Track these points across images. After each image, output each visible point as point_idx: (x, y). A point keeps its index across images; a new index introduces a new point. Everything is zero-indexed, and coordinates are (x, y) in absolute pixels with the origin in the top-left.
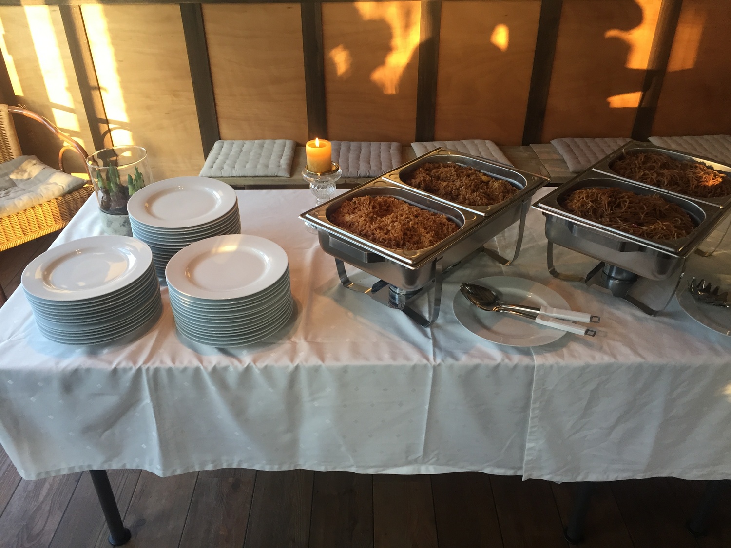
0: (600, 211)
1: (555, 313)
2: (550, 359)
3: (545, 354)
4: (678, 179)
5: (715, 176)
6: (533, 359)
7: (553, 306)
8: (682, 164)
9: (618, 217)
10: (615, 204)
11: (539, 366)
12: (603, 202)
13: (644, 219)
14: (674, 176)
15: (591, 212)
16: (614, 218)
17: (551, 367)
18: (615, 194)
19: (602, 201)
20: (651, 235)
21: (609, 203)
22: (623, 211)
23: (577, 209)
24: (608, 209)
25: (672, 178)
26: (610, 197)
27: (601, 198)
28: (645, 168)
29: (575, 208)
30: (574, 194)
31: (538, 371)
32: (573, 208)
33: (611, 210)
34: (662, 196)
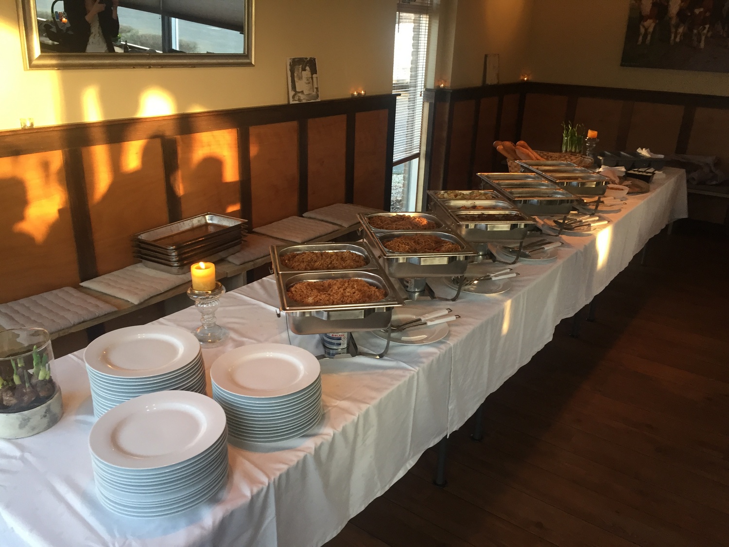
2: (454, 340)
3: (450, 338)
6: (449, 344)
11: (454, 346)
17: (458, 343)
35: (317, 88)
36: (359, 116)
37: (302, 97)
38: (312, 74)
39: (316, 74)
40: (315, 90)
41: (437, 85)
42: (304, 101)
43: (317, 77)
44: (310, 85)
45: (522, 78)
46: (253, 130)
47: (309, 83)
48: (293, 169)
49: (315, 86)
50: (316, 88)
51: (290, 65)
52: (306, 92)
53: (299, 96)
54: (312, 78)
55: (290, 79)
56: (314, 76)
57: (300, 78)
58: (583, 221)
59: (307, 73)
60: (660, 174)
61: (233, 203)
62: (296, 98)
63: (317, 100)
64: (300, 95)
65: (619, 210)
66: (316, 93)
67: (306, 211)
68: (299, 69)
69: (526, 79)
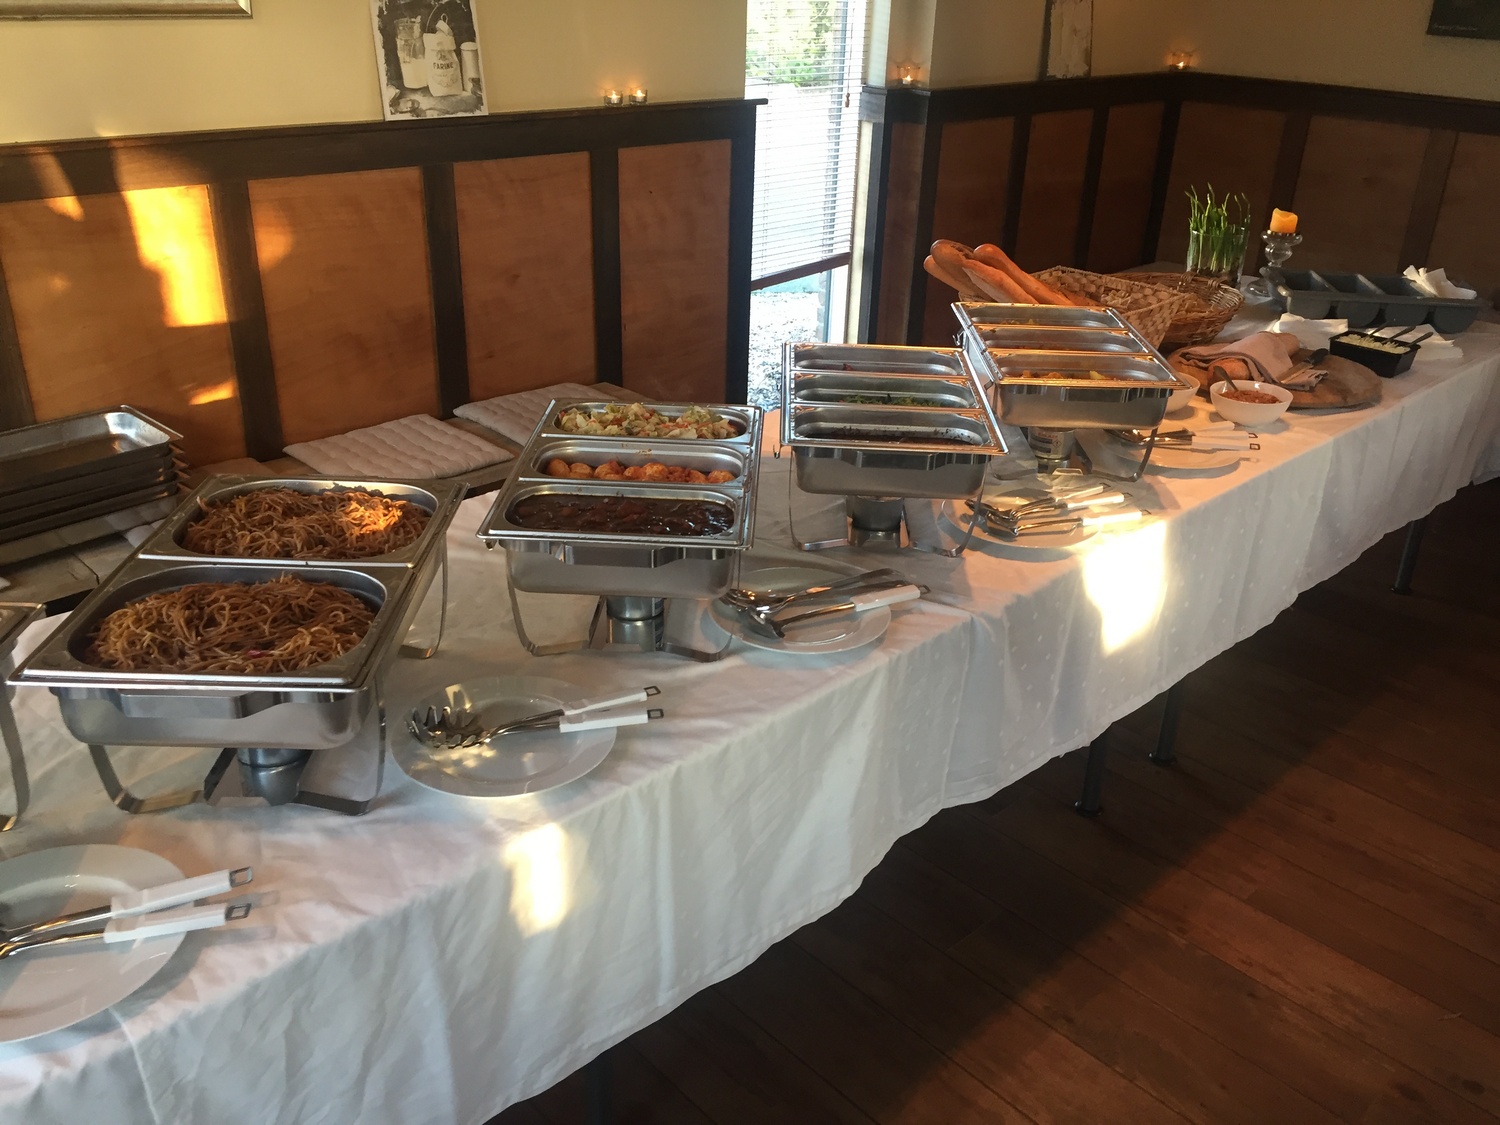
0: (175, 645)
1: (149, 901)
2: (164, 1013)
3: (151, 1008)
4: (322, 531)
5: (387, 507)
6: (122, 1036)
7: (141, 886)
8: (323, 499)
9: (217, 646)
10: (201, 619)
11: (143, 1043)
12: (176, 623)
13: (271, 634)
14: (313, 527)
15: (156, 651)
16: (208, 649)
17: (173, 1031)
18: (196, 599)
19: (172, 621)
20: (292, 662)
21: (189, 622)
22: (223, 627)
23: (121, 656)
24: (191, 636)
25: (309, 533)
26: (188, 607)
27: (169, 616)
28: (254, 526)
29: (116, 654)
30: (108, 623)
31: (146, 1055)
32: (111, 655)
33: (197, 636)
34: (297, 576)
35: (476, 82)
36: (629, 158)
37: (424, 103)
38: (458, 44)
39: (473, 40)
40: (470, 86)
41: (895, 76)
42: (431, 115)
43: (475, 52)
44: (454, 71)
45: (1170, 61)
46: (263, 193)
47: (448, 66)
48: (416, 293)
49: (470, 73)
50: (473, 80)
51: (381, 14)
52: (437, 90)
53: (413, 102)
54: (458, 52)
55: (381, 53)
56: (466, 46)
57: (417, 52)
58: (1071, 506)
59: (441, 38)
60: (1444, 347)
61: (212, 383)
62: (405, 105)
63: (478, 113)
64: (417, 97)
65: (1234, 467)
66: (474, 92)
67: (466, 399)
68: (412, 28)
69: (1181, 65)
